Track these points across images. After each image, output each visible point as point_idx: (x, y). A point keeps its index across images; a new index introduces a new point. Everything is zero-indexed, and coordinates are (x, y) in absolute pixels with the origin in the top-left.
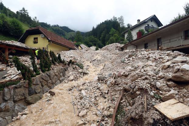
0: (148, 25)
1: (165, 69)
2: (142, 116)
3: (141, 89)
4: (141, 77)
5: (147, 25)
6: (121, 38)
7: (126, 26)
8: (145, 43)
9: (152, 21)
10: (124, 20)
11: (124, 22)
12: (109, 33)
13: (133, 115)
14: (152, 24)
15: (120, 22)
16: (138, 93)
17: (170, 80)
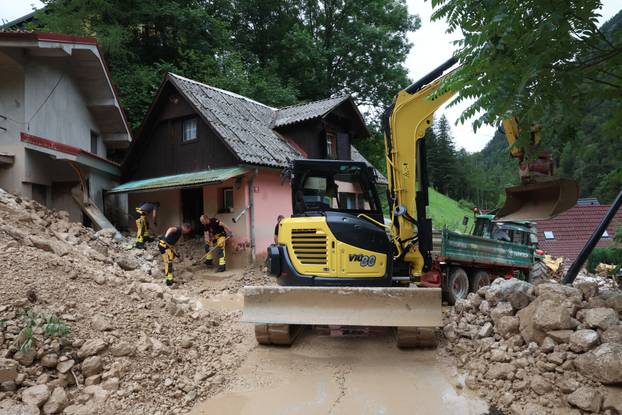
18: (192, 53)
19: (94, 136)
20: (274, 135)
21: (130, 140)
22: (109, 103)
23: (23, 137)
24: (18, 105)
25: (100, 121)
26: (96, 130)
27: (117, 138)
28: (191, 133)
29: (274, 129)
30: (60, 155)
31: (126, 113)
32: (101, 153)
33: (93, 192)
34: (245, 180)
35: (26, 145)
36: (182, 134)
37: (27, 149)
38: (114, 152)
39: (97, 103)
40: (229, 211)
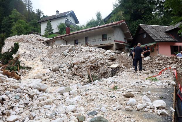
0: (68, 20)
1: (105, 56)
2: (107, 71)
3: (101, 64)
4: (98, 60)
5: (66, 20)
6: (32, 27)
7: (36, 12)
8: (75, 39)
9: (70, 17)
10: (32, 3)
11: (32, 5)
12: (8, 15)
13: (104, 71)
14: (71, 19)
15: (26, 3)
16: (100, 66)
17: (109, 59)
18: (145, 16)
19: (125, 39)
20: (165, 34)
21: (132, 39)
22: (128, 32)
23: (115, 41)
24: (114, 35)
25: (126, 35)
26: (125, 37)
27: (130, 39)
28: (145, 36)
29: (165, 32)
30: (121, 43)
31: (131, 33)
32: (126, 42)
33: (126, 50)
34: (157, 45)
35: (115, 42)
36: (143, 36)
37: (115, 43)
38: (129, 41)
39: (125, 32)
40: (153, 52)
